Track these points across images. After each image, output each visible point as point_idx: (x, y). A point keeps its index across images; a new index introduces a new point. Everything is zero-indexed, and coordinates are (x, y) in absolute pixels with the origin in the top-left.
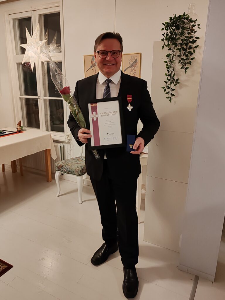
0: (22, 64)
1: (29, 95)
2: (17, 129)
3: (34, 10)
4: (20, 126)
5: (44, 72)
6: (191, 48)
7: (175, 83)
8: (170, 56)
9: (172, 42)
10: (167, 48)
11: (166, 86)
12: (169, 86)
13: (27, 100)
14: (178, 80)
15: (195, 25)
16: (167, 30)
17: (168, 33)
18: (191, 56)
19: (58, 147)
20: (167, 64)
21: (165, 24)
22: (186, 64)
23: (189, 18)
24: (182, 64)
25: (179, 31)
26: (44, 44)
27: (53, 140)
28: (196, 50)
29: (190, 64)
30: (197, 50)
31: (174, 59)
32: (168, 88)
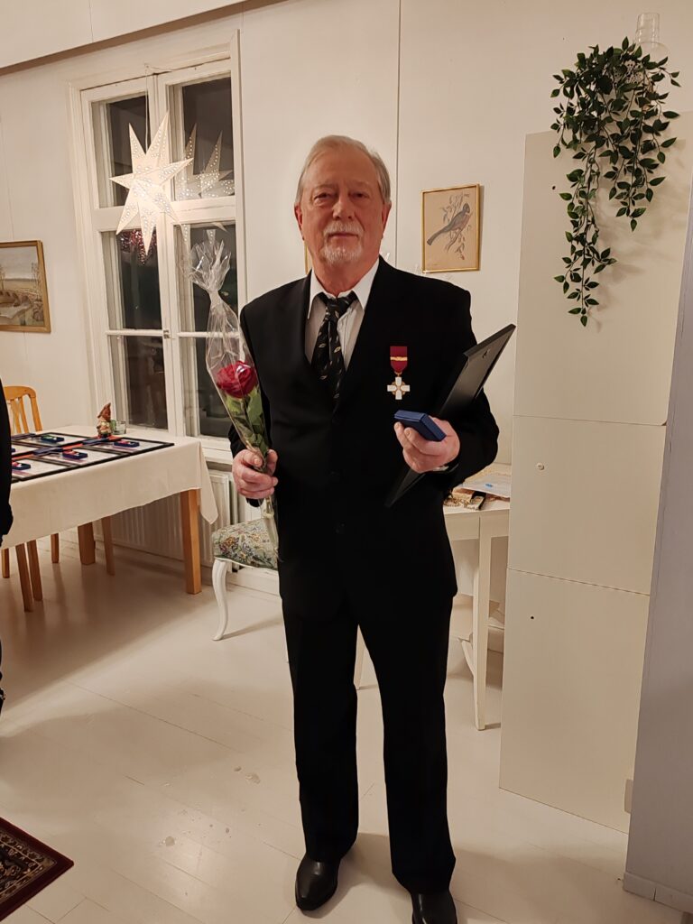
0: (117, 233)
1: (135, 328)
2: (98, 428)
3: (154, 74)
4: (108, 420)
5: (182, 256)
6: (649, 147)
7: (597, 264)
8: (580, 176)
9: (586, 133)
10: (571, 153)
11: (569, 273)
12: (579, 272)
13: (131, 342)
14: (607, 252)
15: (663, 76)
16: (571, 96)
17: (572, 105)
18: (652, 172)
19: (222, 484)
20: (572, 205)
21: (563, 76)
22: (636, 198)
23: (640, 56)
24: (622, 200)
25: (607, 98)
26: (183, 173)
27: (207, 462)
28: (666, 154)
29: (649, 199)
30: (670, 154)
31: (593, 186)
32: (576, 278)
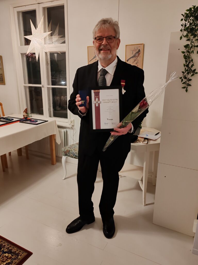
0: (27, 54)
1: (32, 84)
2: (24, 115)
3: (38, 3)
4: (27, 113)
5: (47, 62)
7: (192, 74)
8: (188, 46)
9: (191, 33)
10: (186, 39)
11: (183, 76)
12: (186, 76)
13: (30, 88)
14: (195, 70)
16: (186, 21)
17: (186, 24)
19: (62, 132)
20: (185, 55)
21: (184, 15)
26: (48, 36)
27: (58, 126)
31: (192, 50)
32: (185, 78)
